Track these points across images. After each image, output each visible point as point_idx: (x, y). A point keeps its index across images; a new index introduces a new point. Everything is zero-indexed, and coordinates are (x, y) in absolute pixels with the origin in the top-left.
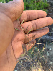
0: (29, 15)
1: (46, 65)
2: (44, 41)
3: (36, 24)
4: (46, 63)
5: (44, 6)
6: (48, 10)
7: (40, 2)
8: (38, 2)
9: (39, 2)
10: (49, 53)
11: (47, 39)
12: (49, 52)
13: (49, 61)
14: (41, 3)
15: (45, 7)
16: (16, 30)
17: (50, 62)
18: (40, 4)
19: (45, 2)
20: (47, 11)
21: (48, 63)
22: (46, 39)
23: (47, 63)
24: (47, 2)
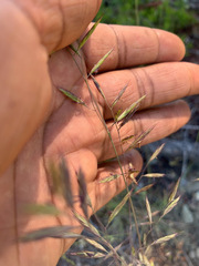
0: (125, 42)
1: (179, 260)
2: (172, 163)
3: (152, 84)
4: (179, 253)
5: (176, 23)
6: (192, 37)
7: (161, 7)
8: (149, 8)
9: (155, 6)
10: (192, 210)
11: (185, 154)
12: (193, 207)
13: (193, 246)
14: (164, 10)
15: (179, 26)
16: (67, 97)
17: (195, 250)
18: (158, 17)
19: (180, 7)
20: (187, 40)
21: (188, 253)
22: (182, 155)
23: (182, 255)
24: (187, 7)
